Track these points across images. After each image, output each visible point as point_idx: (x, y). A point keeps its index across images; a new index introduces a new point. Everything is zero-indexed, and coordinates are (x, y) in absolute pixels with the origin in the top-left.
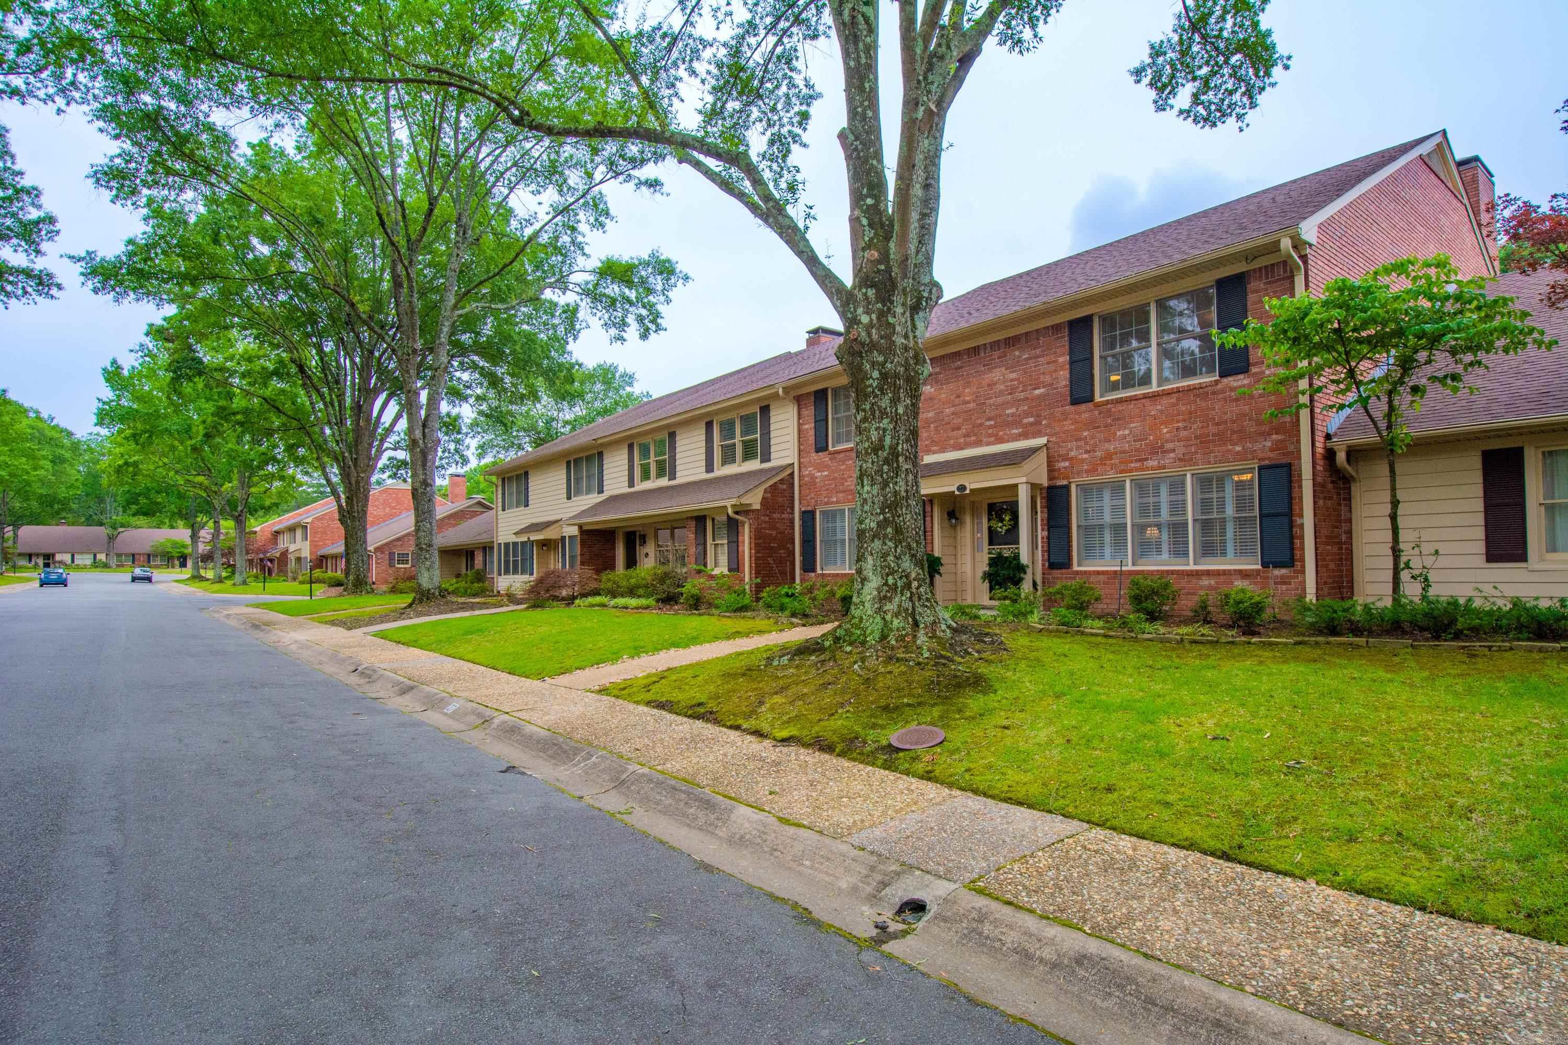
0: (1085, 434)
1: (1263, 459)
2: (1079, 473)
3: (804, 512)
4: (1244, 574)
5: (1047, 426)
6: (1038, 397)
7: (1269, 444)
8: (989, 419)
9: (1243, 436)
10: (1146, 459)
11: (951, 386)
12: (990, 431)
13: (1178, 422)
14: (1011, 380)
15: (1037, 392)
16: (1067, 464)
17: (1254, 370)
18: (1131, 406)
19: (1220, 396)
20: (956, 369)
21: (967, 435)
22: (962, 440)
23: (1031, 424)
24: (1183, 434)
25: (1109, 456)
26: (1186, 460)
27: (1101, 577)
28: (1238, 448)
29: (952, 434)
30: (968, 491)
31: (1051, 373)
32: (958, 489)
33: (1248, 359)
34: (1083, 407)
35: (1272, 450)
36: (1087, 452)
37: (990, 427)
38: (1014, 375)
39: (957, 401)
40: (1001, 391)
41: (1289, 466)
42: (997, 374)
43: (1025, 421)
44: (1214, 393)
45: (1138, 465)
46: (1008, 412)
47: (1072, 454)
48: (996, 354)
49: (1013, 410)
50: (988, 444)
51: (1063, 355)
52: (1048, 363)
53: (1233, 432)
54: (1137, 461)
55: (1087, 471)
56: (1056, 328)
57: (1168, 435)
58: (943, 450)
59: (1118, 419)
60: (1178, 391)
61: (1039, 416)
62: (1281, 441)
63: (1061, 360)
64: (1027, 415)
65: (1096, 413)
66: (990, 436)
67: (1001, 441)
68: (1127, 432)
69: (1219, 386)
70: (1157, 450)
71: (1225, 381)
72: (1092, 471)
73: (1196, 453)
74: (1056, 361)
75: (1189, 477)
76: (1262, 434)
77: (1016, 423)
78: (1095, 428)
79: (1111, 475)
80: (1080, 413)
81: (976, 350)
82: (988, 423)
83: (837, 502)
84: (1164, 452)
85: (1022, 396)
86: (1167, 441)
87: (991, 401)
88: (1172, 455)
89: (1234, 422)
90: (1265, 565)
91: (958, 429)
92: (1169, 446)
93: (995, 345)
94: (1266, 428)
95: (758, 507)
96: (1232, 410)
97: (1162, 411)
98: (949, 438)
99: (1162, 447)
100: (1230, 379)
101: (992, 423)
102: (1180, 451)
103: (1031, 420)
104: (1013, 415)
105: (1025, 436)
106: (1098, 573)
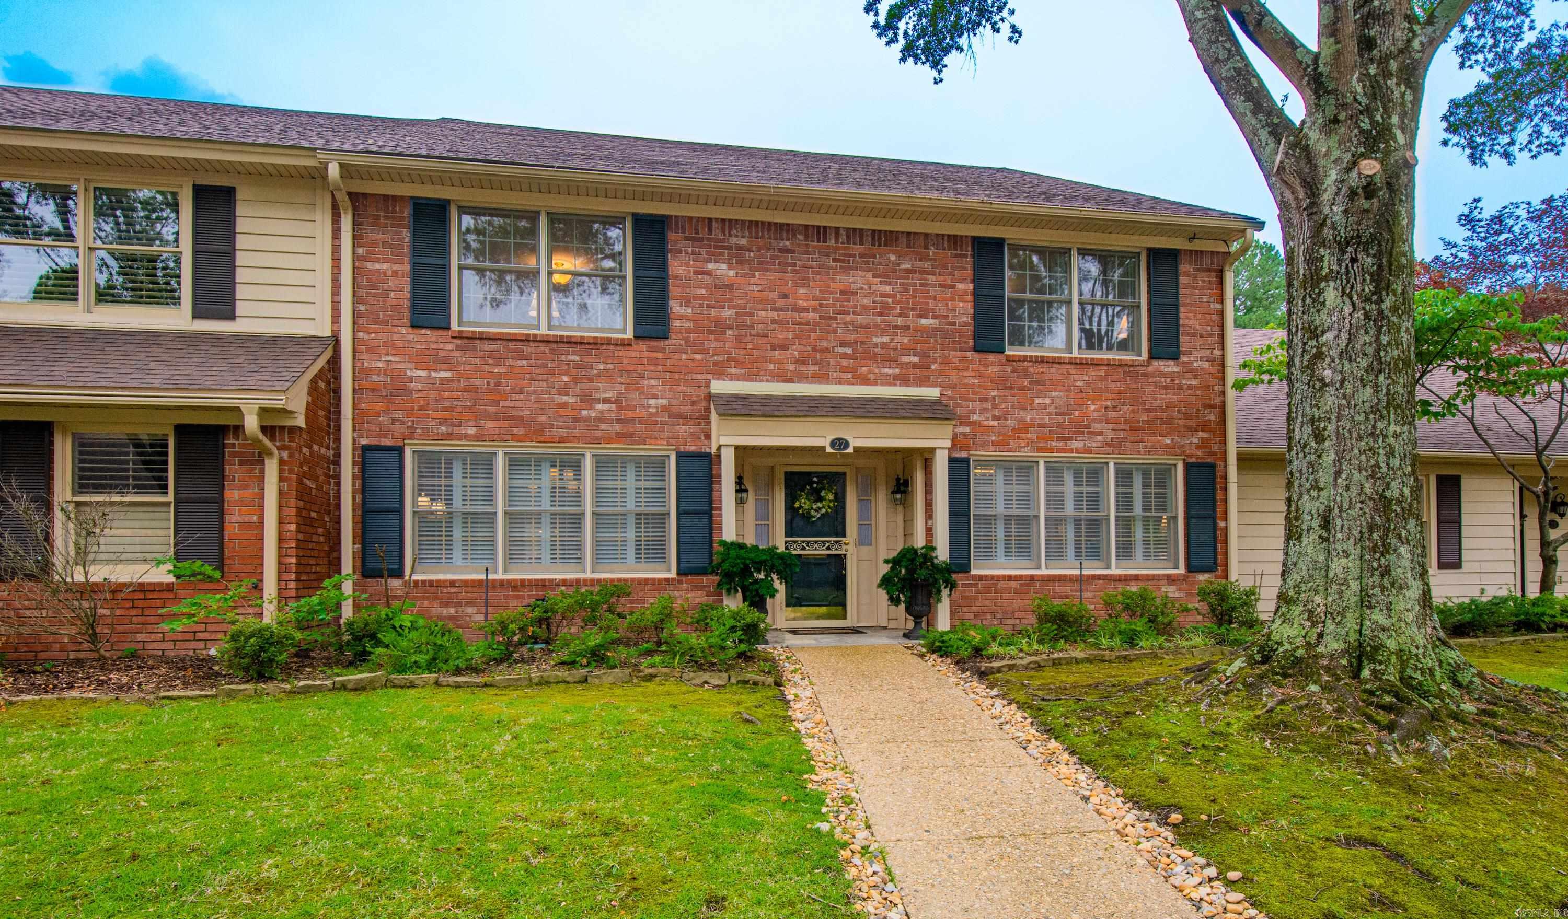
0: (994, 393)
1: (1191, 456)
2: (984, 444)
3: (366, 449)
4: (1170, 579)
5: (941, 373)
6: (924, 330)
7: (1195, 441)
8: (843, 344)
9: (1171, 428)
10: (1070, 439)
11: (771, 277)
12: (845, 363)
13: (1107, 400)
14: (883, 295)
15: (924, 321)
16: (967, 430)
17: (1184, 358)
18: (1053, 370)
19: (1151, 380)
20: (780, 250)
21: (802, 362)
22: (792, 367)
23: (915, 366)
24: (1112, 415)
25: (1024, 428)
26: (1114, 445)
27: (1013, 584)
28: (1168, 441)
29: (770, 353)
30: (850, 450)
31: (945, 301)
32: (833, 444)
33: (1178, 346)
34: (991, 357)
35: (1198, 447)
36: (995, 418)
37: (845, 356)
38: (888, 289)
39: (780, 303)
40: (864, 307)
41: (1212, 466)
42: (859, 279)
43: (905, 359)
44: (1145, 375)
45: (1061, 444)
46: (875, 339)
47: (975, 417)
48: (857, 249)
49: (885, 339)
50: (840, 382)
51: (962, 280)
52: (941, 286)
53: (1163, 423)
54: (1059, 439)
55: (995, 444)
56: (954, 241)
57: (1095, 414)
58: (752, 376)
59: (1038, 383)
60: (1108, 364)
61: (924, 356)
62: (1208, 440)
63: (960, 286)
64: (907, 351)
65: (1009, 369)
66: (844, 369)
67: (865, 381)
68: (1048, 401)
69: (1150, 369)
70: (1083, 429)
71: (1156, 363)
72: (1001, 444)
73: (1125, 439)
74: (953, 287)
75: (1111, 465)
76: (1190, 429)
77: (889, 360)
78: (1006, 388)
79: (1026, 453)
80: (986, 365)
81: (821, 232)
82: (841, 350)
83: (479, 437)
84: (1090, 433)
85: (900, 321)
86: (1095, 420)
87: (848, 318)
88: (1099, 438)
89: (1163, 411)
90: (1190, 568)
91: (784, 347)
92: (1097, 426)
93: (855, 234)
94: (1193, 423)
95: (301, 422)
96: (1162, 398)
97: (1088, 384)
98: (766, 360)
99: (1088, 427)
100: (1161, 363)
101: (849, 351)
102: (1110, 434)
103: (916, 359)
104: (884, 346)
105: (903, 380)
106: (1009, 578)
